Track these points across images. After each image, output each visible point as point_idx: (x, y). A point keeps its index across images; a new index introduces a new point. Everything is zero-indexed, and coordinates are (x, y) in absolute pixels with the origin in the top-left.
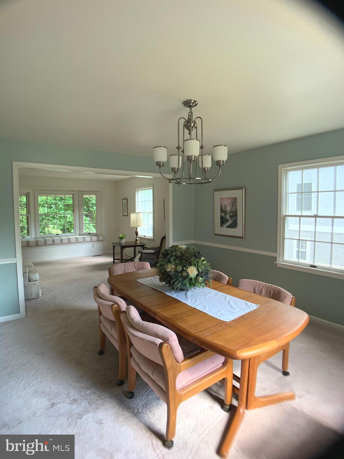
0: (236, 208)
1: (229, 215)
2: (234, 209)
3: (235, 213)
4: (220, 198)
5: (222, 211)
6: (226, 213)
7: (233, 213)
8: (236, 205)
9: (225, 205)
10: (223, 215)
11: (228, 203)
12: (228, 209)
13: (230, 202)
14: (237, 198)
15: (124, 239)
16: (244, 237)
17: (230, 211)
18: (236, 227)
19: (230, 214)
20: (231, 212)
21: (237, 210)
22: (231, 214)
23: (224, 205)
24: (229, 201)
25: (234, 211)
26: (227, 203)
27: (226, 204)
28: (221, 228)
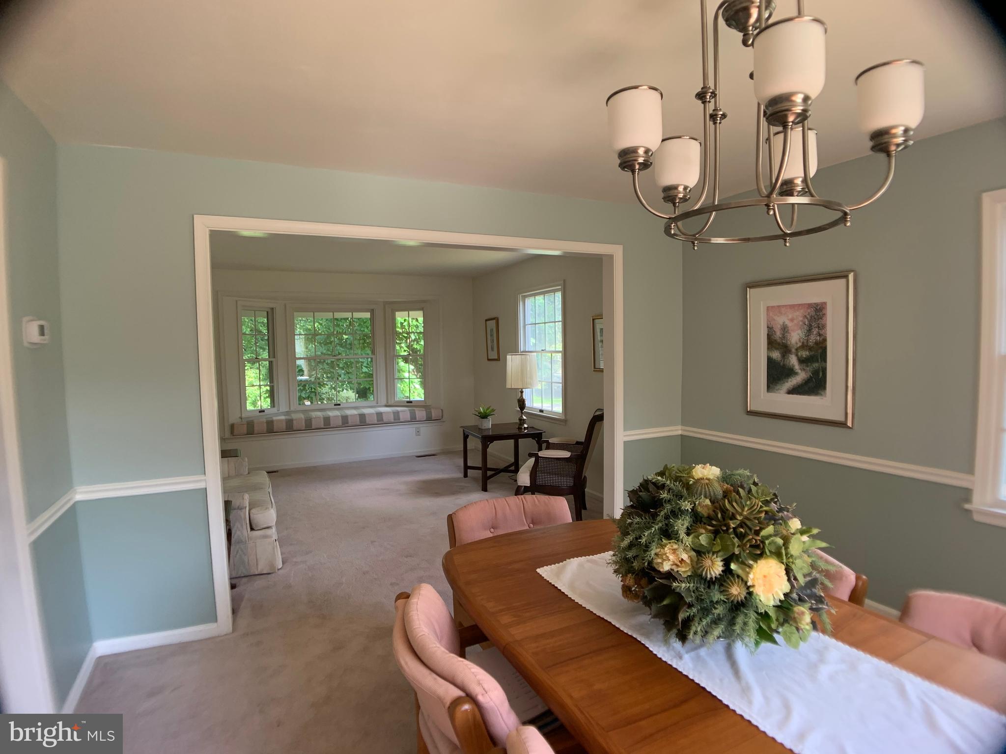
0: (820, 335)
1: (797, 355)
2: (813, 338)
3: (820, 351)
4: (768, 307)
5: (772, 343)
6: (786, 350)
7: (810, 349)
8: (821, 327)
9: (785, 329)
10: (776, 355)
11: (795, 322)
12: (795, 337)
13: (801, 319)
14: (825, 303)
15: (490, 418)
16: (849, 424)
17: (800, 344)
18: (823, 393)
19: (799, 354)
20: (804, 346)
21: (825, 340)
22: (805, 354)
23: (779, 326)
24: (799, 315)
25: (817, 343)
26: (792, 320)
27: (788, 323)
28: (770, 394)
